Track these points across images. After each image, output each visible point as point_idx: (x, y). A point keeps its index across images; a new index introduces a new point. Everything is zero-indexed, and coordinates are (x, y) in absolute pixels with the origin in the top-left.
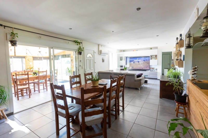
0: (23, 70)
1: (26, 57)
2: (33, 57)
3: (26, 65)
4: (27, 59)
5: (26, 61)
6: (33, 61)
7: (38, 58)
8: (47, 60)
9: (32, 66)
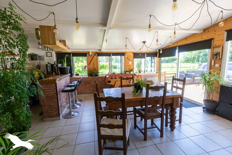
0: (121, 72)
1: (125, 54)
2: (133, 53)
3: (125, 66)
4: (126, 56)
5: (125, 59)
6: (133, 60)
7: (140, 55)
8: (151, 58)
9: (132, 68)
